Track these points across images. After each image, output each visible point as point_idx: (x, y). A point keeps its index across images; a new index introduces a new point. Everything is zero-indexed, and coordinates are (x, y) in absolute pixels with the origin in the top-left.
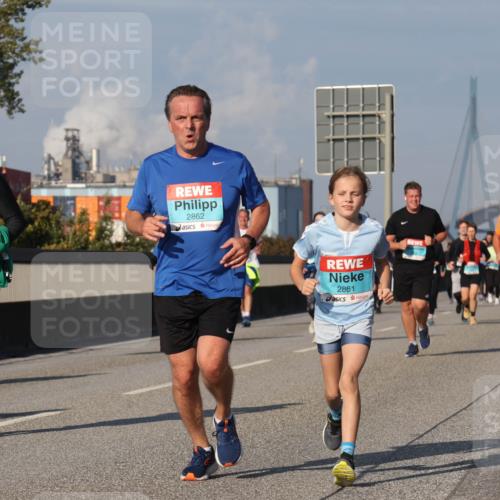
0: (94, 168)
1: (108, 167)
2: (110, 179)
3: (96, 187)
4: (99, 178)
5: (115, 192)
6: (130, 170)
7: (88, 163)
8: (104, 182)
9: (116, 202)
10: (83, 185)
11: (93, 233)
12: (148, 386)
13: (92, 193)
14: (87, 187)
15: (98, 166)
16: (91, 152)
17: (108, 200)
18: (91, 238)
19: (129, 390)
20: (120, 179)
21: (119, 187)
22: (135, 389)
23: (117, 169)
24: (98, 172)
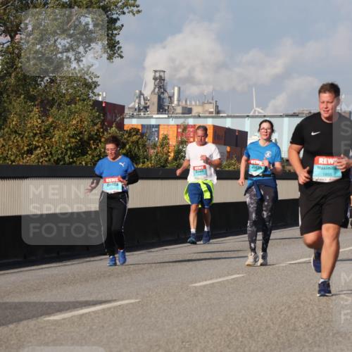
0: (176, 102)
1: (186, 101)
2: (188, 111)
3: (176, 117)
4: (179, 110)
5: (191, 122)
6: (204, 103)
7: (171, 98)
8: (183, 113)
9: (191, 130)
10: (166, 116)
11: (172, 155)
12: (211, 279)
13: (172, 122)
14: (169, 118)
15: (179, 100)
16: (174, 89)
17: (185, 128)
18: (170, 158)
19: (196, 283)
20: (196, 110)
21: (194, 117)
22: (200, 282)
23: (193, 103)
24: (178, 105)
